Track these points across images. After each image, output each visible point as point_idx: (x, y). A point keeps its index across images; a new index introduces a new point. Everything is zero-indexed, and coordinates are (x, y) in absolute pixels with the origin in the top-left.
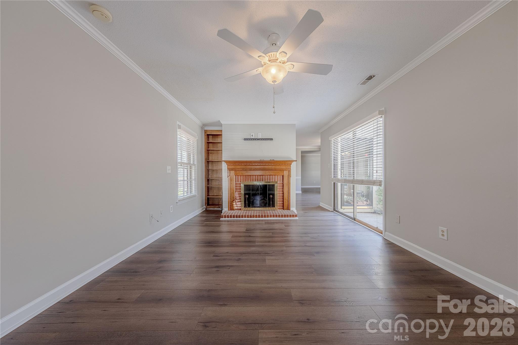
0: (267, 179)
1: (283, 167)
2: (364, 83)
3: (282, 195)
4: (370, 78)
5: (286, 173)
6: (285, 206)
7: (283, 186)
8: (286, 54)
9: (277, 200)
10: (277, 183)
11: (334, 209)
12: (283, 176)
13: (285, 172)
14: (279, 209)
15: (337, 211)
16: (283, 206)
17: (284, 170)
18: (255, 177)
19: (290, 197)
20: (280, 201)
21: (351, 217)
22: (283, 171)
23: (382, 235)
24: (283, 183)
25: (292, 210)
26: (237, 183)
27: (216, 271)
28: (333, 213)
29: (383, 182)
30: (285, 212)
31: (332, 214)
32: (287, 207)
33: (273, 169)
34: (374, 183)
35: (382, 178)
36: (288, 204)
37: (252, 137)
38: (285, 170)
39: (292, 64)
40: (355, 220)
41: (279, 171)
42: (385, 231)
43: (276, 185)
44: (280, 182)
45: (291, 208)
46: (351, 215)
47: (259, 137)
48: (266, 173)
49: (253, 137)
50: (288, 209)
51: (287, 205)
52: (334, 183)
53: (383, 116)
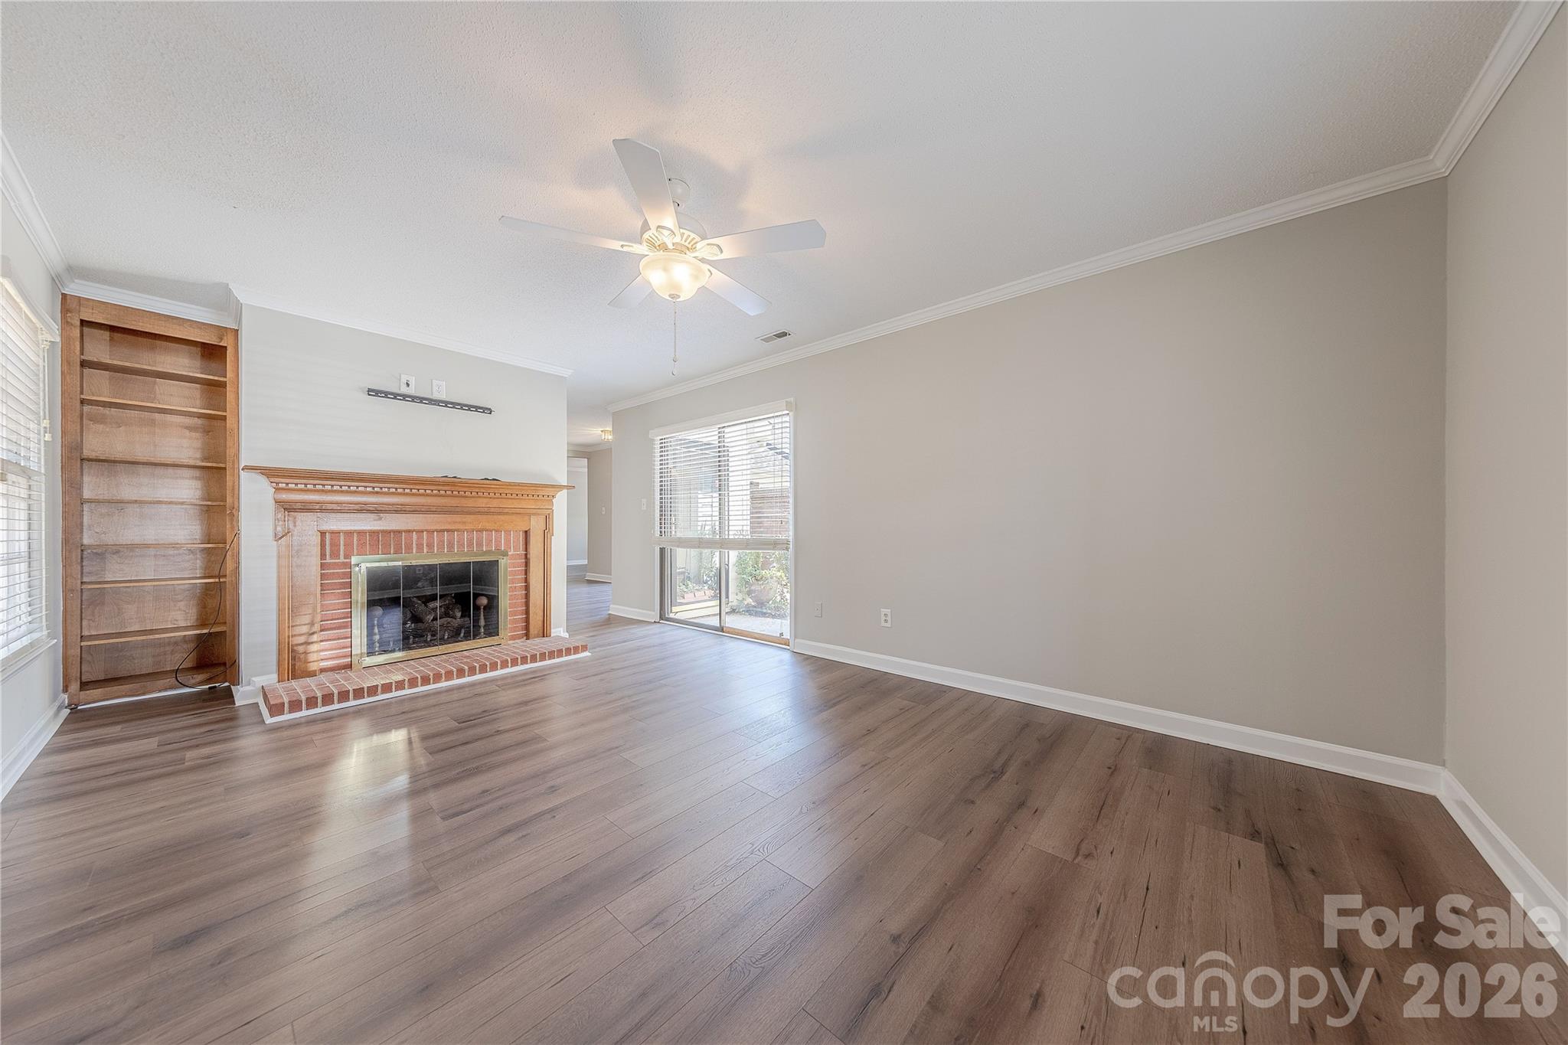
0: (470, 544)
1: (530, 505)
2: (767, 340)
3: (524, 592)
4: (784, 334)
5: (536, 525)
6: (533, 626)
7: (527, 564)
8: (722, 252)
9: (506, 613)
10: (505, 554)
11: (661, 618)
12: (526, 533)
13: (533, 520)
14: (513, 638)
15: (668, 619)
16: (527, 628)
17: (529, 515)
18: (420, 538)
19: (550, 597)
20: (514, 614)
21: (714, 626)
22: (527, 518)
23: (788, 648)
24: (526, 555)
25: (555, 635)
26: (328, 560)
27: (519, 839)
28: (658, 625)
29: (791, 543)
30: (537, 644)
31: (656, 628)
32: (541, 629)
33: (492, 510)
34: (775, 544)
35: (790, 535)
36: (542, 619)
37: (404, 390)
38: (534, 514)
39: (710, 271)
40: (722, 631)
41: (514, 517)
42: (796, 637)
43: (503, 562)
44: (516, 551)
45: (552, 630)
46: (715, 622)
47: (436, 396)
48: (464, 523)
49: (411, 391)
50: (544, 633)
51: (541, 623)
52: (662, 550)
53: (791, 414)
